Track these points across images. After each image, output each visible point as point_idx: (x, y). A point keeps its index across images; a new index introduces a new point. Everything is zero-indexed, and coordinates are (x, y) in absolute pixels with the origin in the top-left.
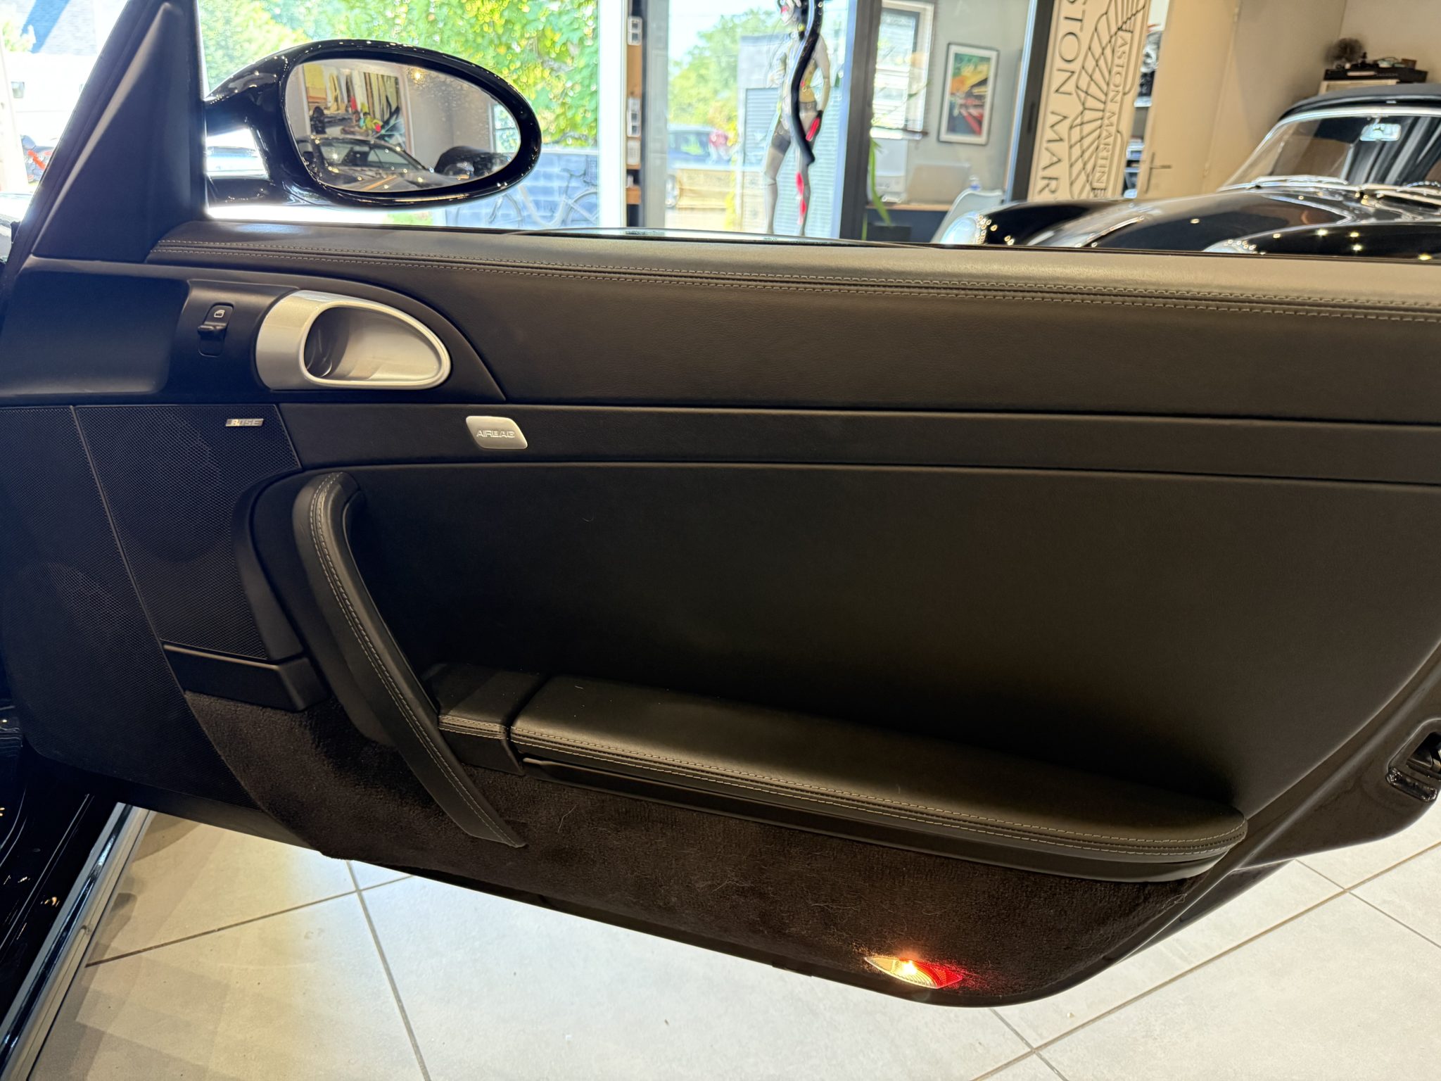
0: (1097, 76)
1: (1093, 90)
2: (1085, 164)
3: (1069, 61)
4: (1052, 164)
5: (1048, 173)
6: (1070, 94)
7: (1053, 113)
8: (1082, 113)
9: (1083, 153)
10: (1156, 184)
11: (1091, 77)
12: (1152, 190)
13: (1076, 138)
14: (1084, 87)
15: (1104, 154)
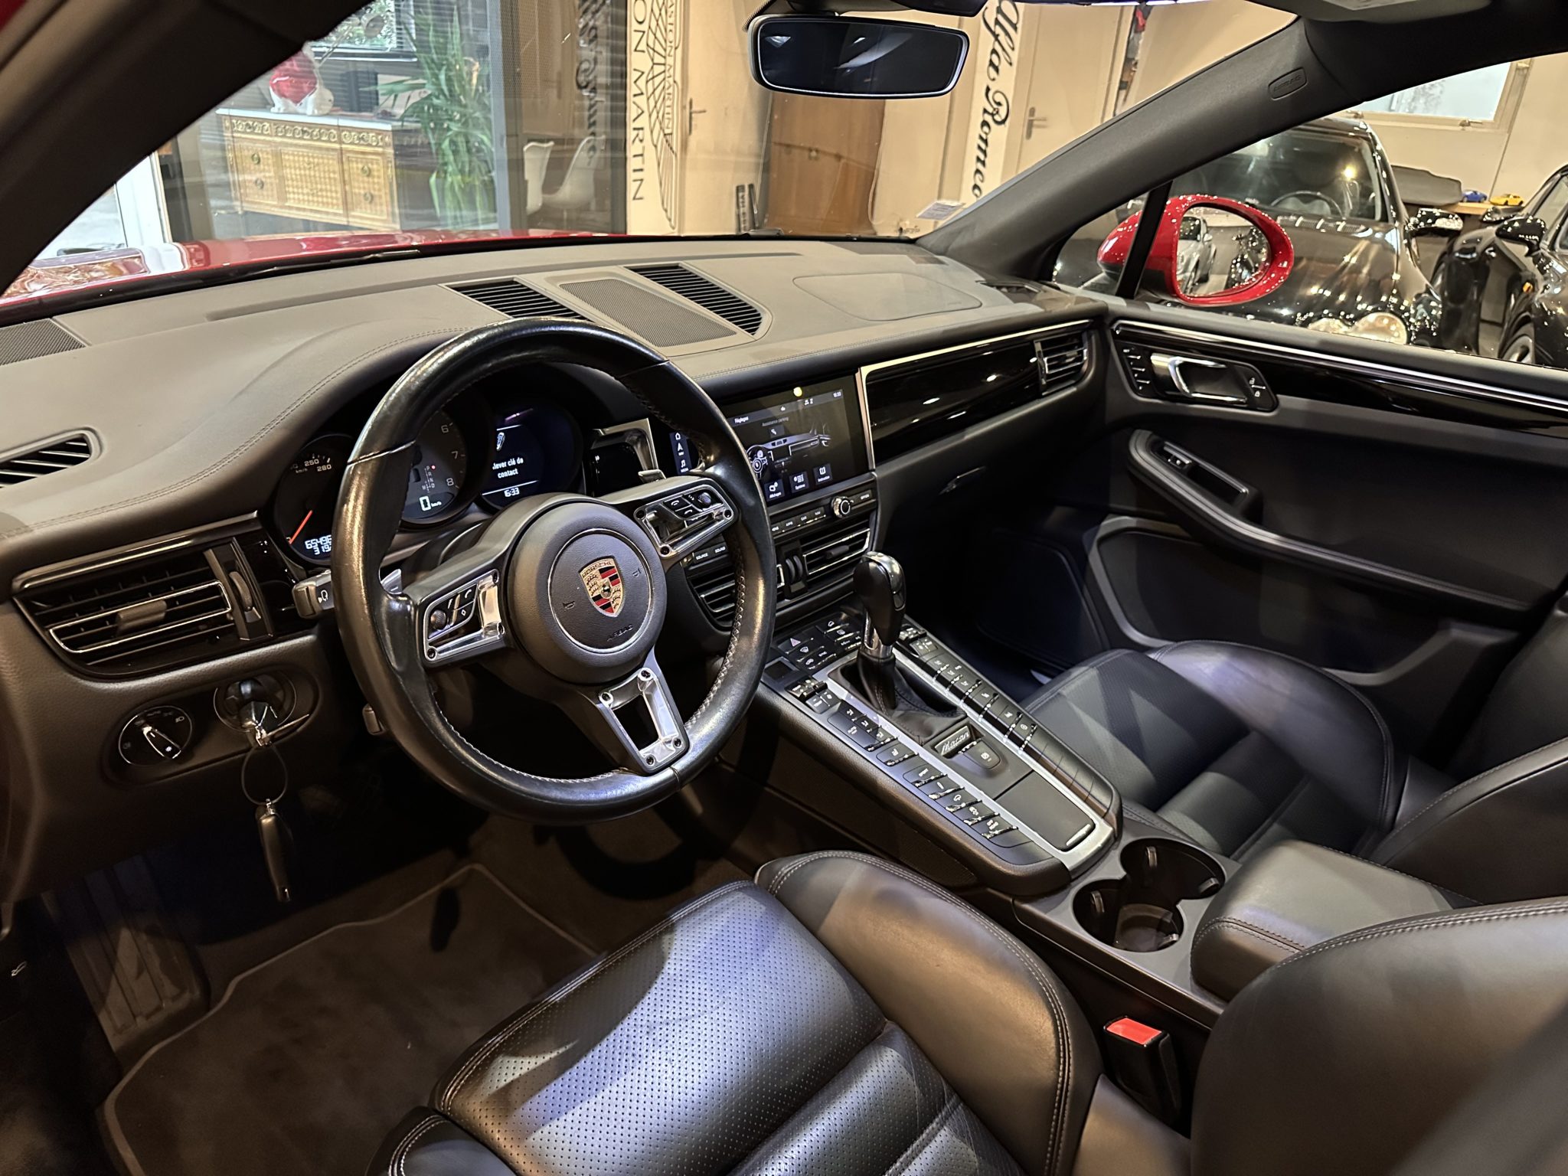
0: (659, 35)
1: (658, 48)
2: (658, 113)
3: (641, 23)
4: (639, 116)
5: (637, 124)
6: (643, 51)
7: (635, 70)
8: (652, 68)
9: (656, 103)
10: (696, 125)
11: (655, 35)
12: (693, 132)
13: (650, 90)
14: (651, 45)
15: (668, 103)
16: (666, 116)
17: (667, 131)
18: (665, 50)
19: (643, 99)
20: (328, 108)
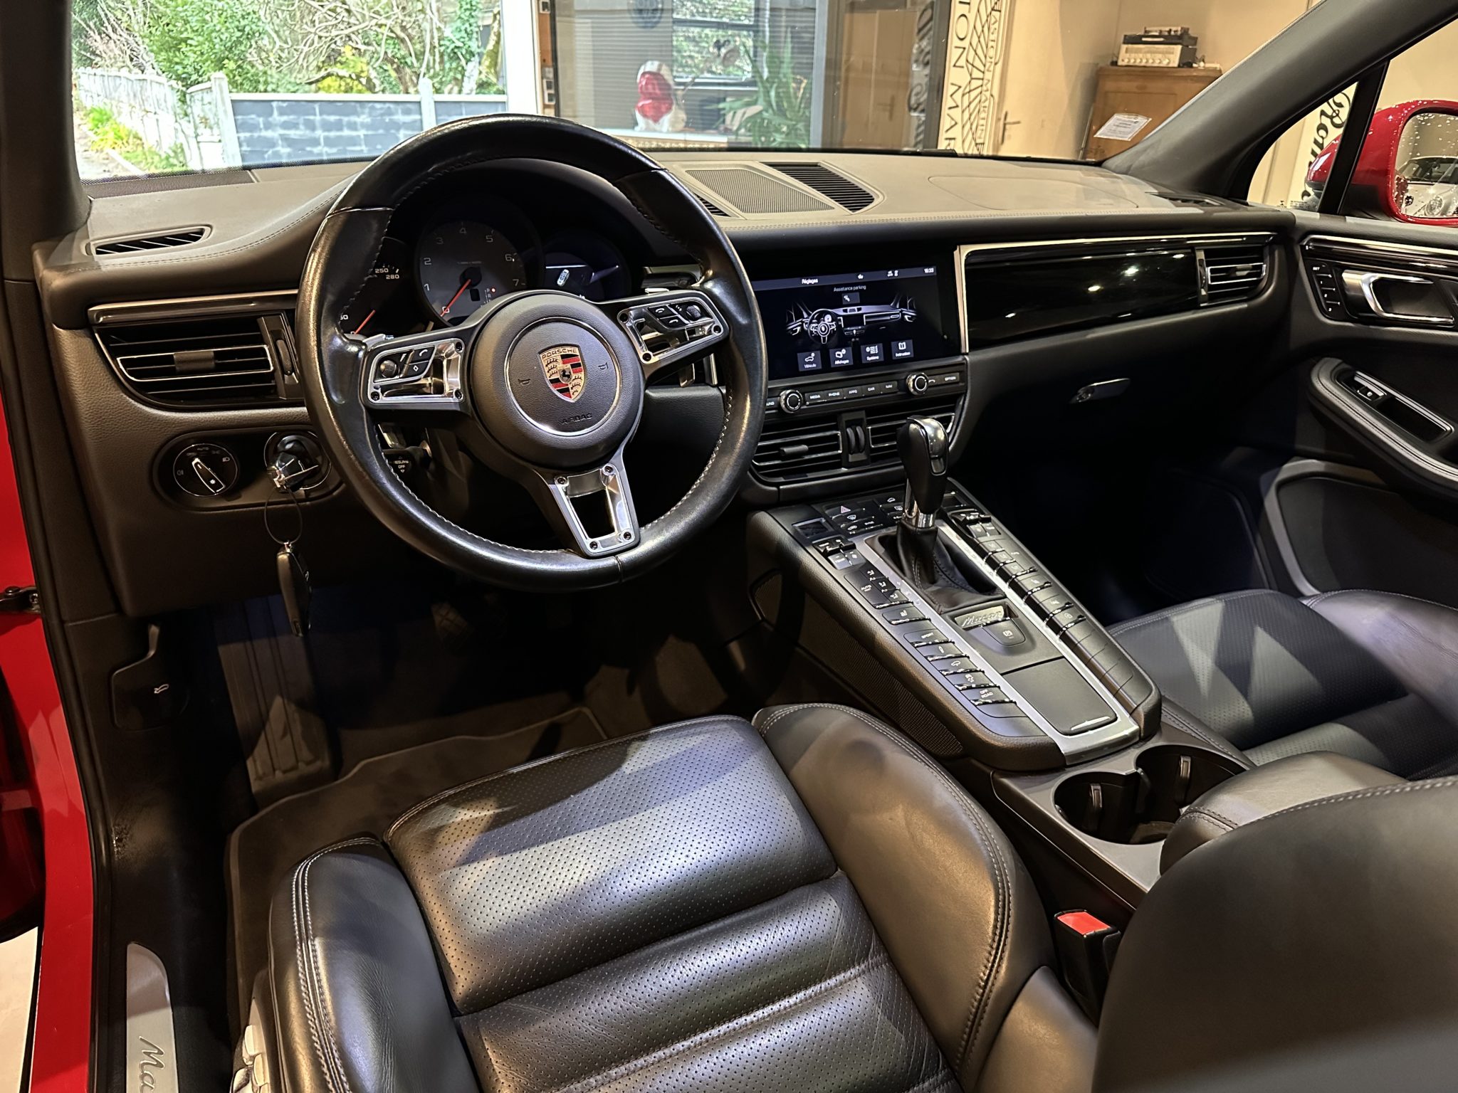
0: (979, 51)
1: (977, 63)
2: (971, 124)
3: (962, 39)
4: (952, 127)
5: (950, 135)
6: (962, 67)
7: (952, 84)
8: (970, 82)
9: (971, 115)
10: (1010, 136)
11: (975, 51)
12: (1006, 141)
13: (966, 103)
14: (971, 61)
15: (983, 115)
16: (980, 128)
17: (978, 141)
18: (985, 66)
19: (956, 113)
20: (681, 126)
